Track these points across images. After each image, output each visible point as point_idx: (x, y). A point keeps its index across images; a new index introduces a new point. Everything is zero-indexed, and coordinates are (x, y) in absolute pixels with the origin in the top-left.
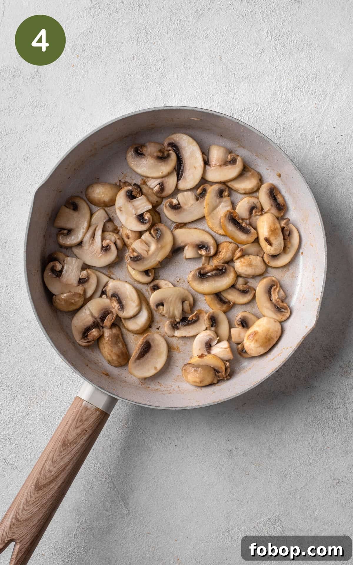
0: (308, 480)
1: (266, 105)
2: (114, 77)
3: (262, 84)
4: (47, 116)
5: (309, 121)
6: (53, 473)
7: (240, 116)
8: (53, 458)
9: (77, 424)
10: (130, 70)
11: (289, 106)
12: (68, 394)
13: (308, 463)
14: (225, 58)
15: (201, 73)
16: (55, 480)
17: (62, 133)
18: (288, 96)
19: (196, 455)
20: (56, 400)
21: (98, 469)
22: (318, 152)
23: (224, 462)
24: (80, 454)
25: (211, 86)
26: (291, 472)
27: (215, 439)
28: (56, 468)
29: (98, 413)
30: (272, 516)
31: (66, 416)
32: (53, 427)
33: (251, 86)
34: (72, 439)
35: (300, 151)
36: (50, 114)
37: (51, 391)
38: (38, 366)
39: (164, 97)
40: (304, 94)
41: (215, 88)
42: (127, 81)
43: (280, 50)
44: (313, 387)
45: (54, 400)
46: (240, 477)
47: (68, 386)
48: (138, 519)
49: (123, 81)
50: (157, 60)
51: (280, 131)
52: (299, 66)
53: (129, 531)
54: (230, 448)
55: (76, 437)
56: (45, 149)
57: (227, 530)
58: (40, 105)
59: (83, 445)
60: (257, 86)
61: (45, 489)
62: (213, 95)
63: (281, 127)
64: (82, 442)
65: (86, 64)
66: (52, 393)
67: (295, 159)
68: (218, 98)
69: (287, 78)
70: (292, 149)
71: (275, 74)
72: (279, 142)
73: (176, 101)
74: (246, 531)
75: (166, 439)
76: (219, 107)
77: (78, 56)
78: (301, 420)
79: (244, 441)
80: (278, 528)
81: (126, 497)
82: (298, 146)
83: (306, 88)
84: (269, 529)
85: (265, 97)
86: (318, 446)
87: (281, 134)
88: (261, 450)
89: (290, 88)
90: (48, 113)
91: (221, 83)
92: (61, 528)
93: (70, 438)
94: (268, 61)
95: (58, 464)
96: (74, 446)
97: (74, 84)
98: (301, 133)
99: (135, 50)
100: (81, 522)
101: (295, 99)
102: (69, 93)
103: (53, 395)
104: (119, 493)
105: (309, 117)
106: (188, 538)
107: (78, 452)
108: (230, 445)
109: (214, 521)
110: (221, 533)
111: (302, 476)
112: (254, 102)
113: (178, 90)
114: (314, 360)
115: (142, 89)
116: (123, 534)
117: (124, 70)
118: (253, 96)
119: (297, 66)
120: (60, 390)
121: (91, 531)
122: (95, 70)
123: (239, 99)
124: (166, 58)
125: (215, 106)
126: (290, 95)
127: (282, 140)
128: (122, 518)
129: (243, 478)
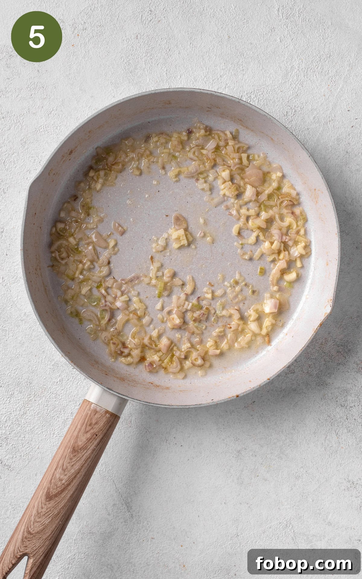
0: (320, 482)
1: (276, 87)
2: (116, 57)
3: (272, 64)
4: (45, 98)
5: (322, 104)
6: (64, 481)
7: (249, 99)
8: (63, 465)
9: (87, 428)
10: (133, 50)
11: (301, 88)
13: (321, 464)
14: (233, 37)
15: (208, 53)
16: (67, 489)
17: (62, 117)
18: (300, 77)
19: (203, 456)
20: (55, 398)
21: (100, 470)
22: (331, 137)
23: (232, 463)
24: (91, 460)
25: (219, 67)
26: (303, 474)
27: (223, 439)
28: (67, 476)
29: (108, 415)
30: (283, 520)
31: (75, 421)
32: (52, 426)
33: (261, 66)
34: (82, 444)
35: (313, 136)
36: (49, 96)
37: (50, 388)
38: (37, 362)
39: (169, 79)
40: (317, 75)
41: (223, 69)
42: (131, 61)
43: (292, 28)
44: (327, 384)
45: (53, 398)
46: (249, 479)
47: (68, 383)
48: (142, 523)
49: (125, 61)
50: (161, 39)
51: (292, 114)
52: (311, 45)
53: (132, 535)
54: (239, 449)
55: (86, 442)
56: (43, 133)
57: (235, 535)
58: (38, 87)
59: (94, 450)
60: (267, 66)
61: (56, 499)
62: (221, 76)
63: (292, 110)
64: (93, 447)
65: (87, 43)
67: (308, 144)
68: (226, 79)
70: (304, 133)
71: (286, 54)
72: (290, 126)
73: (182, 82)
75: (172, 438)
76: (227, 89)
77: (78, 35)
78: (314, 418)
79: (254, 441)
80: (289, 532)
81: (130, 500)
82: (311, 130)
83: (319, 68)
84: (280, 534)
85: (276, 78)
86: (331, 447)
87: (293, 118)
88: (271, 450)
89: (303, 69)
90: (47, 95)
91: (229, 63)
93: (80, 443)
94: (279, 40)
95: (69, 471)
96: (85, 452)
97: (75, 64)
98: (314, 116)
99: (139, 29)
100: (81, 526)
101: (307, 80)
102: (69, 74)
103: (52, 393)
104: (122, 496)
105: (322, 99)
106: (194, 543)
107: (89, 457)
108: (239, 445)
109: (221, 525)
110: (229, 538)
111: (314, 478)
112: (264, 84)
113: (184, 71)
114: (327, 356)
115: (146, 70)
116: (126, 539)
117: (127, 50)
118: (262, 77)
119: (309, 45)
120: (59, 387)
121: (92, 536)
122: (96, 49)
123: (248, 80)
124: (171, 38)
125: (223, 88)
126: (302, 76)
127: (294, 124)
128: (125, 522)
129: (252, 480)
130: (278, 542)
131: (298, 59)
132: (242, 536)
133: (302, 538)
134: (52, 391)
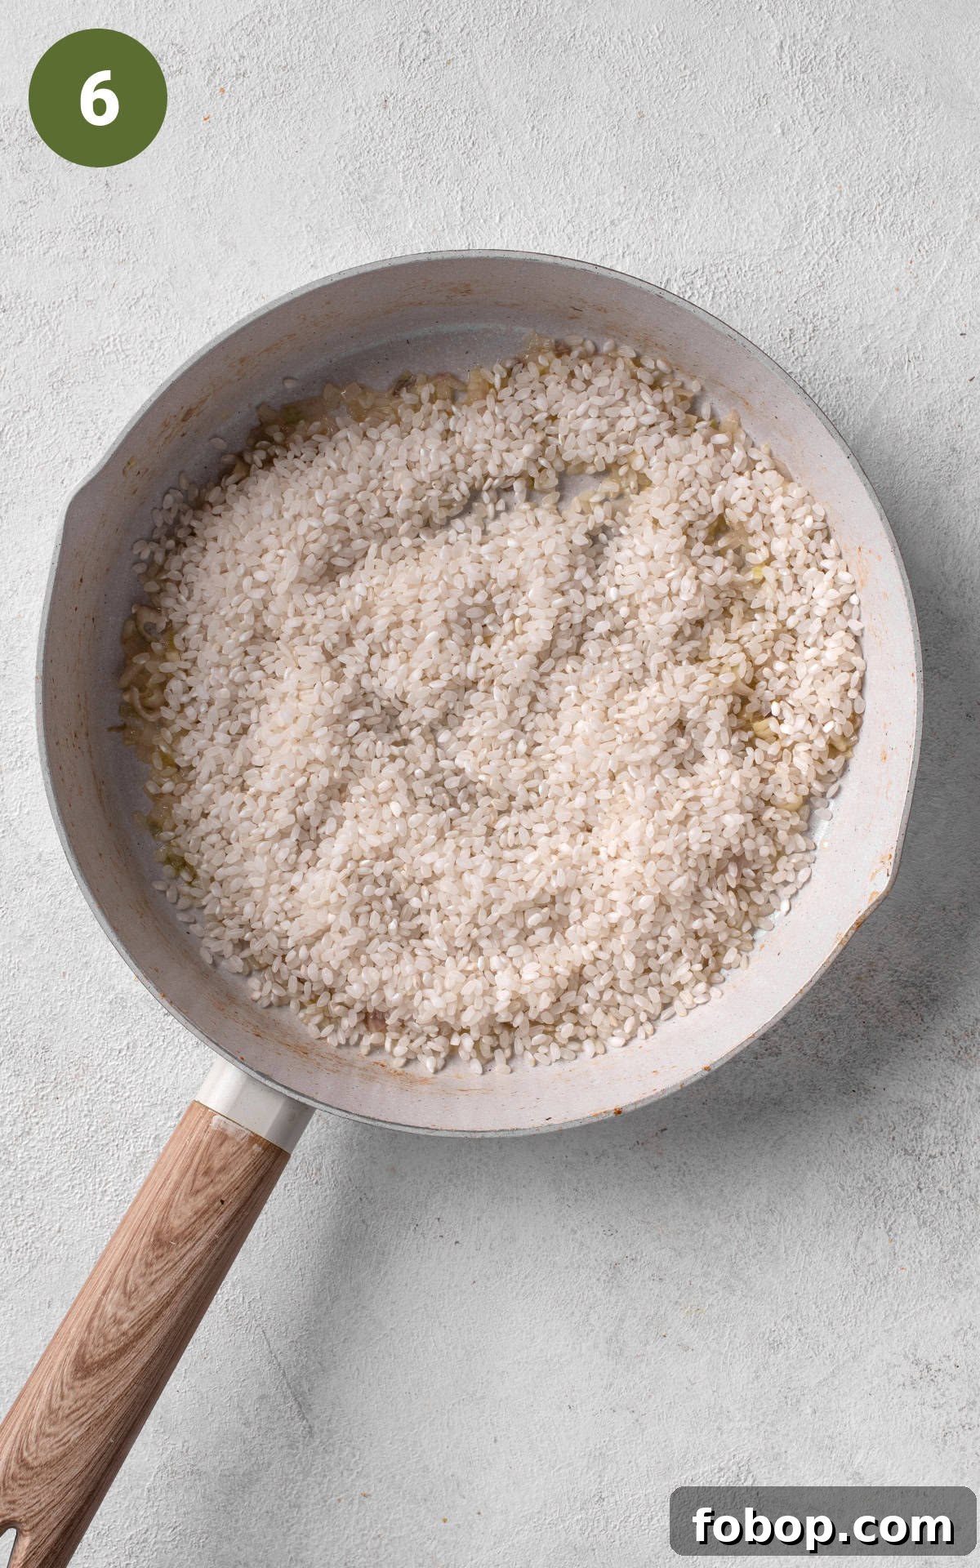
0: (838, 1362)
1: (765, 260)
2: (324, 156)
3: (758, 196)
4: (124, 260)
5: (890, 311)
6: (125, 1326)
7: (688, 289)
8: (126, 1281)
9: (197, 1182)
10: (373, 139)
11: (835, 265)
12: (149, 1077)
13: (842, 1312)
14: (653, 115)
15: (579, 159)
16: (134, 1347)
17: (167, 314)
18: (832, 233)
19: (515, 1273)
20: (113, 1094)
21: (227, 1300)
22: (912, 405)
23: (595, 1295)
24: (204, 1271)
25: (609, 197)
26: (790, 1337)
27: (572, 1230)
28: (136, 1312)
29: (256, 1148)
30: (729, 1460)
31: (164, 1160)
32: (100, 1172)
33: (726, 201)
34: (180, 1225)
35: (860, 399)
36: (135, 255)
37: (99, 1065)
38: (65, 991)
39: (469, 223)
40: (880, 232)
41: (619, 203)
42: (365, 170)
43: (816, 99)
44: (867, 1091)
45: (106, 1094)
46: (641, 1342)
47: (150, 1053)
48: (337, 1452)
49: (350, 168)
50: (453, 111)
51: (804, 336)
52: (867, 148)
53: (308, 1485)
54: (616, 1257)
55: (193, 1220)
56: (113, 356)
57: (595, 1496)
58: (104, 230)
59: (214, 1242)
60: (743, 201)
61: (102, 1373)
62: (612, 223)
63: (807, 325)
64: (210, 1235)
65: (247, 114)
66: (101, 1071)
67: (845, 421)
68: (626, 231)
69: (832, 182)
70: (835, 392)
71: (798, 169)
72: (799, 370)
73: (504, 235)
75: (431, 1222)
76: (627, 259)
77: (223, 90)
78: (827, 1183)
79: (659, 1238)
81: (306, 1387)
82: (856, 384)
83: (887, 213)
85: (765, 235)
86: (872, 1264)
87: (807, 347)
88: (705, 1266)
89: (841, 212)
90: (128, 253)
91: (639, 188)
93: (177, 1223)
94: (780, 131)
95: (142, 1298)
96: (188, 1246)
97: (210, 171)
98: (865, 344)
99: (391, 80)
100: (169, 1452)
101: (851, 246)
102: (193, 197)
103: (104, 1079)
104: (284, 1375)
105: (892, 299)
106: (479, 1513)
107: (200, 1263)
108: (616, 1247)
109: (557, 1468)
110: (578, 1504)
111: (821, 1347)
112: (732, 249)
113: (512, 204)
114: (872, 1012)
115: (405, 195)
116: (290, 1494)
117: (355, 138)
118: (729, 230)
119: (861, 147)
120: (126, 1065)
121: (197, 1482)
122: (270, 132)
123: (687, 237)
124: (480, 109)
125: (616, 255)
126: (838, 233)
127: (809, 365)
128: (291, 1446)
129: (648, 1347)
131: (830, 183)
132: (612, 1500)
134: (104, 1075)
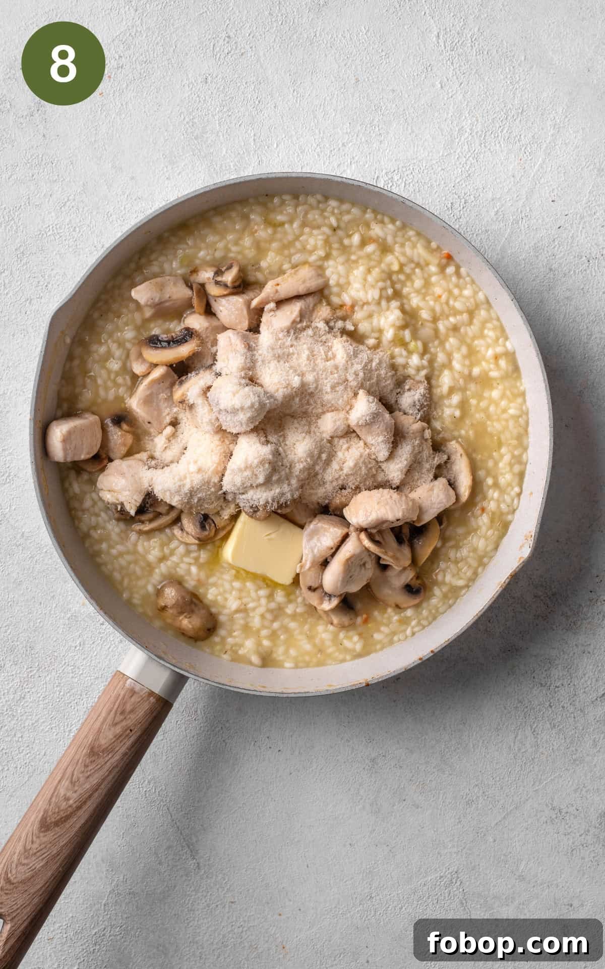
0: (507, 810)
1: (434, 162)
2: (172, 112)
3: (428, 125)
4: (56, 180)
5: (509, 190)
6: (71, 802)
7: (390, 182)
8: (73, 775)
9: (116, 718)
10: (200, 101)
11: (476, 164)
12: (93, 662)
13: (508, 781)
14: (364, 80)
15: (322, 107)
16: (75, 814)
17: (83, 211)
18: (473, 145)
19: (315, 767)
20: (72, 673)
21: (146, 791)
22: (525, 244)
23: (362, 778)
24: (119, 771)
25: (341, 129)
26: (478, 797)
27: (347, 740)
28: (78, 793)
29: (152, 700)
30: (446, 872)
31: (98, 705)
32: (67, 719)
33: (409, 128)
34: (106, 743)
35: (494, 242)
36: (62, 177)
37: (64, 656)
38: (42, 613)
39: (258, 148)
40: (501, 143)
41: (347, 133)
42: (196, 120)
43: (460, 66)
44: (517, 650)
45: (69, 673)
46: (391, 804)
47: (93, 648)
48: (214, 877)
49: (187, 119)
50: (246, 83)
51: (460, 206)
52: (491, 93)
53: (199, 897)
54: (373, 756)
55: (113, 740)
56: (52, 237)
57: (367, 896)
58: (44, 163)
59: (125, 754)
60: (420, 128)
61: (57, 829)
62: (343, 144)
63: (461, 199)
64: (123, 749)
65: (125, 90)
66: (65, 660)
68: (351, 149)
70: (479, 239)
71: (451, 108)
73: (280, 155)
74: (401, 898)
75: (263, 739)
76: (353, 166)
77: (109, 77)
78: (496, 706)
79: (398, 742)
80: (456, 892)
81: (194, 840)
82: (492, 233)
83: (505, 131)
84: (441, 894)
85: (434, 147)
86: (525, 752)
87: (462, 213)
88: (426, 758)
89: (477, 132)
90: (58, 176)
91: (358, 123)
92: (81, 892)
93: (103, 742)
94: (439, 86)
95: (81, 786)
96: (110, 756)
97: (104, 125)
98: (496, 210)
99: (208, 66)
100: (115, 882)
101: (485, 152)
102: (95, 141)
103: (67, 664)
104: (181, 833)
105: (510, 182)
106: (300, 910)
107: (117, 766)
108: (373, 749)
109: (345, 880)
110: (358, 902)
111: (497, 802)
112: (415, 157)
113: (284, 136)
114: (518, 603)
115: (220, 134)
116: (188, 904)
117: (189, 102)
118: (412, 146)
119: (488, 93)
120: (79, 655)
121: (133, 899)
122: (139, 100)
123: (388, 151)
124: (262, 81)
125: (346, 163)
126: (477, 145)
127: (463, 223)
128: (187, 875)
129: (395, 807)
130: (438, 907)
131: (471, 115)
132: (378, 898)
133: (477, 901)
134: (67, 661)
